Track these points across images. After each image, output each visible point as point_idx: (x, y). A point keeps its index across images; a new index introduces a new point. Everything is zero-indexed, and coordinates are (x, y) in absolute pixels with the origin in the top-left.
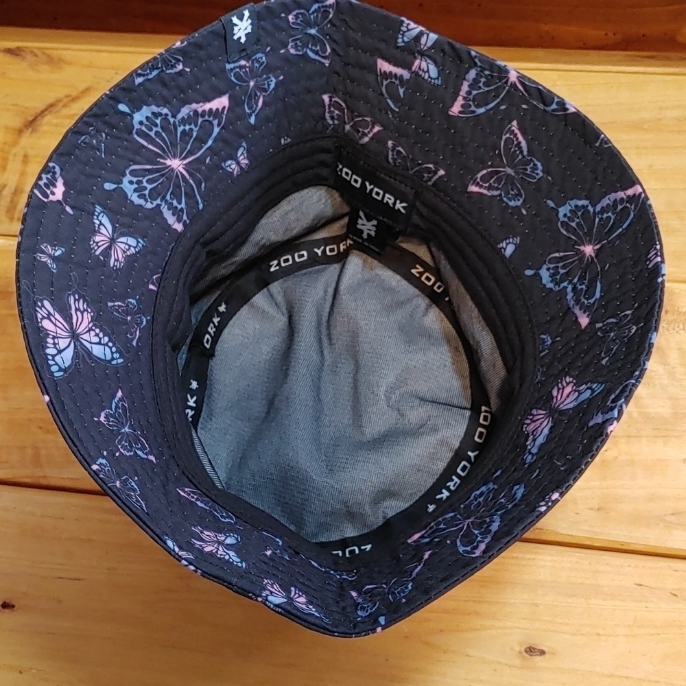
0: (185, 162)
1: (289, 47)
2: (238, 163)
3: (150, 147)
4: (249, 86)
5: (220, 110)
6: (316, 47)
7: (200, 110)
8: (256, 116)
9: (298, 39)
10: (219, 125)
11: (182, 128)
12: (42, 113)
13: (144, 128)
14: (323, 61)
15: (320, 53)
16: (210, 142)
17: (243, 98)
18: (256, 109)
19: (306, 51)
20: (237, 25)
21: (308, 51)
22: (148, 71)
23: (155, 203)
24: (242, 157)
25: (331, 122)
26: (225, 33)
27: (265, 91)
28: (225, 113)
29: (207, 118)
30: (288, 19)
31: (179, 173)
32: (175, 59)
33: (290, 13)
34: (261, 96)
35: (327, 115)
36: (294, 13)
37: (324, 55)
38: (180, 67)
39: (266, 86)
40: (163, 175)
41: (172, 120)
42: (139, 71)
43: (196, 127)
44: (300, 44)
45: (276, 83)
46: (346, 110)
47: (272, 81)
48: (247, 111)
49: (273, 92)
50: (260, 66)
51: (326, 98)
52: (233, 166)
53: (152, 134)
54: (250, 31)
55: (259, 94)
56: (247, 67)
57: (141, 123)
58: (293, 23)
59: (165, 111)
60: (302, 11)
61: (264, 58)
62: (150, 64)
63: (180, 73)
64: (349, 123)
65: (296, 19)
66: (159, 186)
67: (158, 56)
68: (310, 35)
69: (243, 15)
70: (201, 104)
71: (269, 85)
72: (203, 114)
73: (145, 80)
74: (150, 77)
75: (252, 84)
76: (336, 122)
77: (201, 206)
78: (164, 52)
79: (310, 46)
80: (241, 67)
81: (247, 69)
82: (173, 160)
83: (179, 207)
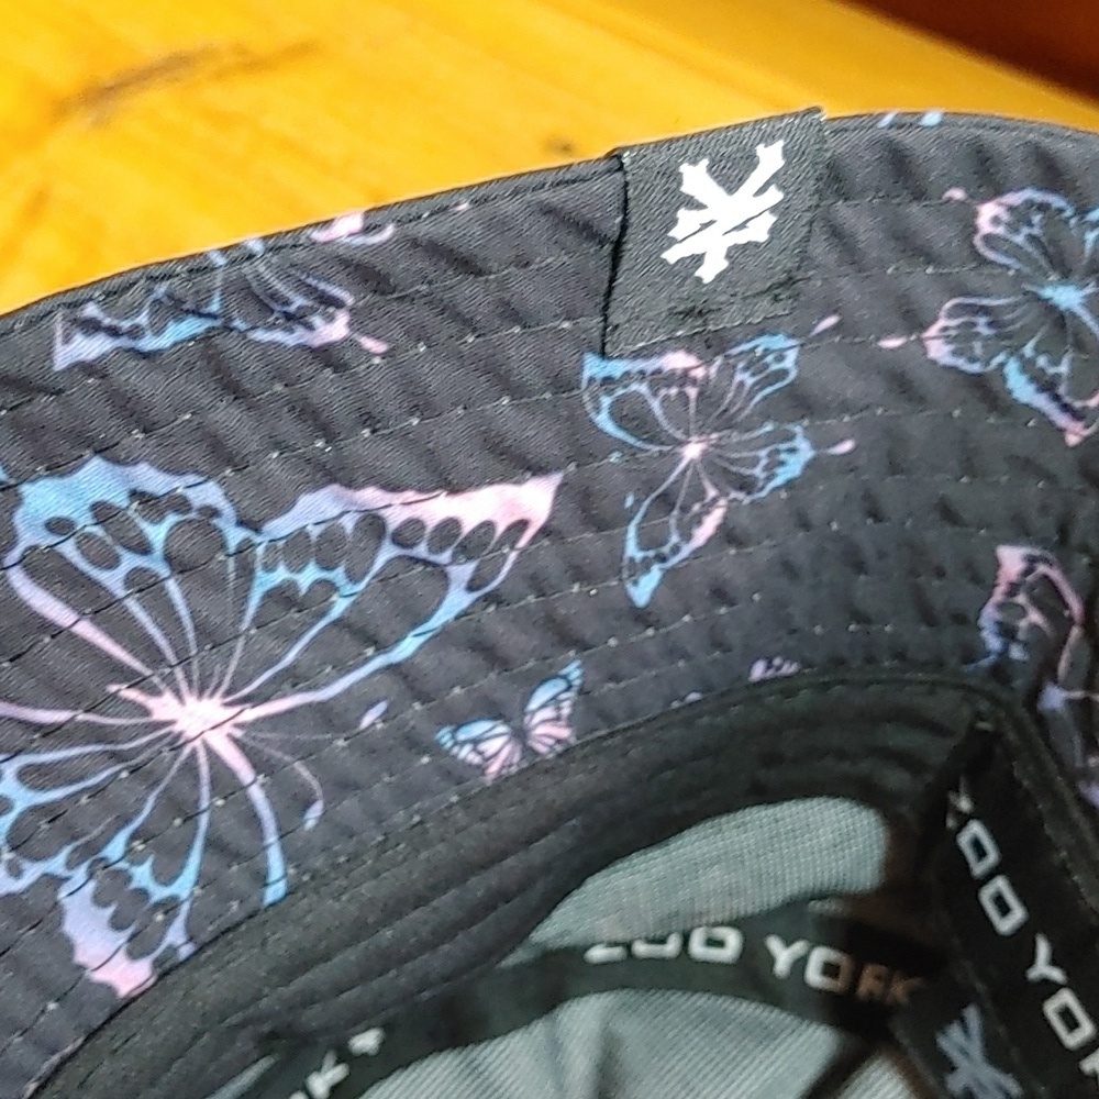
0: (251, 714)
1: (933, 331)
2: (520, 735)
3: (86, 630)
4: (677, 458)
5: (500, 529)
6: (1056, 363)
7: (396, 516)
8: (668, 575)
9: (985, 310)
10: (471, 587)
11: (281, 574)
12: (143, 76)
13: (69, 549)
14: (1062, 420)
15: (1062, 390)
16: (408, 647)
17: (629, 501)
18: (676, 550)
19: (1002, 365)
20: (697, 206)
21: (1012, 368)
22: (143, 319)
23: (33, 872)
24: (549, 713)
25: (994, 643)
26: (624, 227)
27: (747, 485)
28: (523, 542)
29: (421, 550)
30: (975, 214)
31: (202, 759)
32: (310, 291)
33: (997, 191)
34: (722, 502)
35: (989, 615)
36: (1015, 198)
37: (1078, 404)
38: (334, 329)
39: (758, 472)
40: (116, 757)
41: (235, 536)
42: (91, 310)
43: (353, 578)
44: (984, 331)
45: (809, 465)
46: (1076, 632)
47: (793, 451)
48: (632, 550)
49: (784, 495)
50: (760, 385)
51: (1012, 559)
52: (490, 747)
53: (113, 580)
54: (762, 237)
55: (712, 493)
56: (694, 382)
57: (59, 526)
58: (988, 239)
59: (209, 494)
60: (1056, 201)
61: (792, 356)
62: (161, 289)
63: (326, 356)
64: (1066, 687)
65: (1013, 228)
66: (84, 800)
67: (220, 261)
68: (1050, 308)
69: (751, 162)
70: (410, 495)
71: (775, 464)
72: (408, 534)
73: (118, 350)
74: (149, 343)
75: (693, 451)
76: (1016, 653)
77: (274, 892)
78: (257, 247)
79: (1028, 350)
80: (659, 380)
81: (692, 392)
82: (191, 700)
83: (159, 893)
